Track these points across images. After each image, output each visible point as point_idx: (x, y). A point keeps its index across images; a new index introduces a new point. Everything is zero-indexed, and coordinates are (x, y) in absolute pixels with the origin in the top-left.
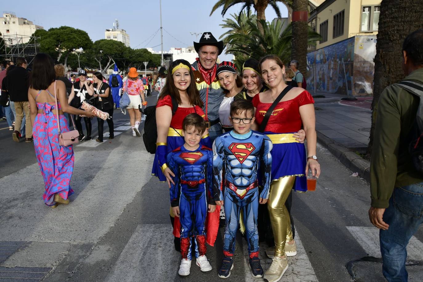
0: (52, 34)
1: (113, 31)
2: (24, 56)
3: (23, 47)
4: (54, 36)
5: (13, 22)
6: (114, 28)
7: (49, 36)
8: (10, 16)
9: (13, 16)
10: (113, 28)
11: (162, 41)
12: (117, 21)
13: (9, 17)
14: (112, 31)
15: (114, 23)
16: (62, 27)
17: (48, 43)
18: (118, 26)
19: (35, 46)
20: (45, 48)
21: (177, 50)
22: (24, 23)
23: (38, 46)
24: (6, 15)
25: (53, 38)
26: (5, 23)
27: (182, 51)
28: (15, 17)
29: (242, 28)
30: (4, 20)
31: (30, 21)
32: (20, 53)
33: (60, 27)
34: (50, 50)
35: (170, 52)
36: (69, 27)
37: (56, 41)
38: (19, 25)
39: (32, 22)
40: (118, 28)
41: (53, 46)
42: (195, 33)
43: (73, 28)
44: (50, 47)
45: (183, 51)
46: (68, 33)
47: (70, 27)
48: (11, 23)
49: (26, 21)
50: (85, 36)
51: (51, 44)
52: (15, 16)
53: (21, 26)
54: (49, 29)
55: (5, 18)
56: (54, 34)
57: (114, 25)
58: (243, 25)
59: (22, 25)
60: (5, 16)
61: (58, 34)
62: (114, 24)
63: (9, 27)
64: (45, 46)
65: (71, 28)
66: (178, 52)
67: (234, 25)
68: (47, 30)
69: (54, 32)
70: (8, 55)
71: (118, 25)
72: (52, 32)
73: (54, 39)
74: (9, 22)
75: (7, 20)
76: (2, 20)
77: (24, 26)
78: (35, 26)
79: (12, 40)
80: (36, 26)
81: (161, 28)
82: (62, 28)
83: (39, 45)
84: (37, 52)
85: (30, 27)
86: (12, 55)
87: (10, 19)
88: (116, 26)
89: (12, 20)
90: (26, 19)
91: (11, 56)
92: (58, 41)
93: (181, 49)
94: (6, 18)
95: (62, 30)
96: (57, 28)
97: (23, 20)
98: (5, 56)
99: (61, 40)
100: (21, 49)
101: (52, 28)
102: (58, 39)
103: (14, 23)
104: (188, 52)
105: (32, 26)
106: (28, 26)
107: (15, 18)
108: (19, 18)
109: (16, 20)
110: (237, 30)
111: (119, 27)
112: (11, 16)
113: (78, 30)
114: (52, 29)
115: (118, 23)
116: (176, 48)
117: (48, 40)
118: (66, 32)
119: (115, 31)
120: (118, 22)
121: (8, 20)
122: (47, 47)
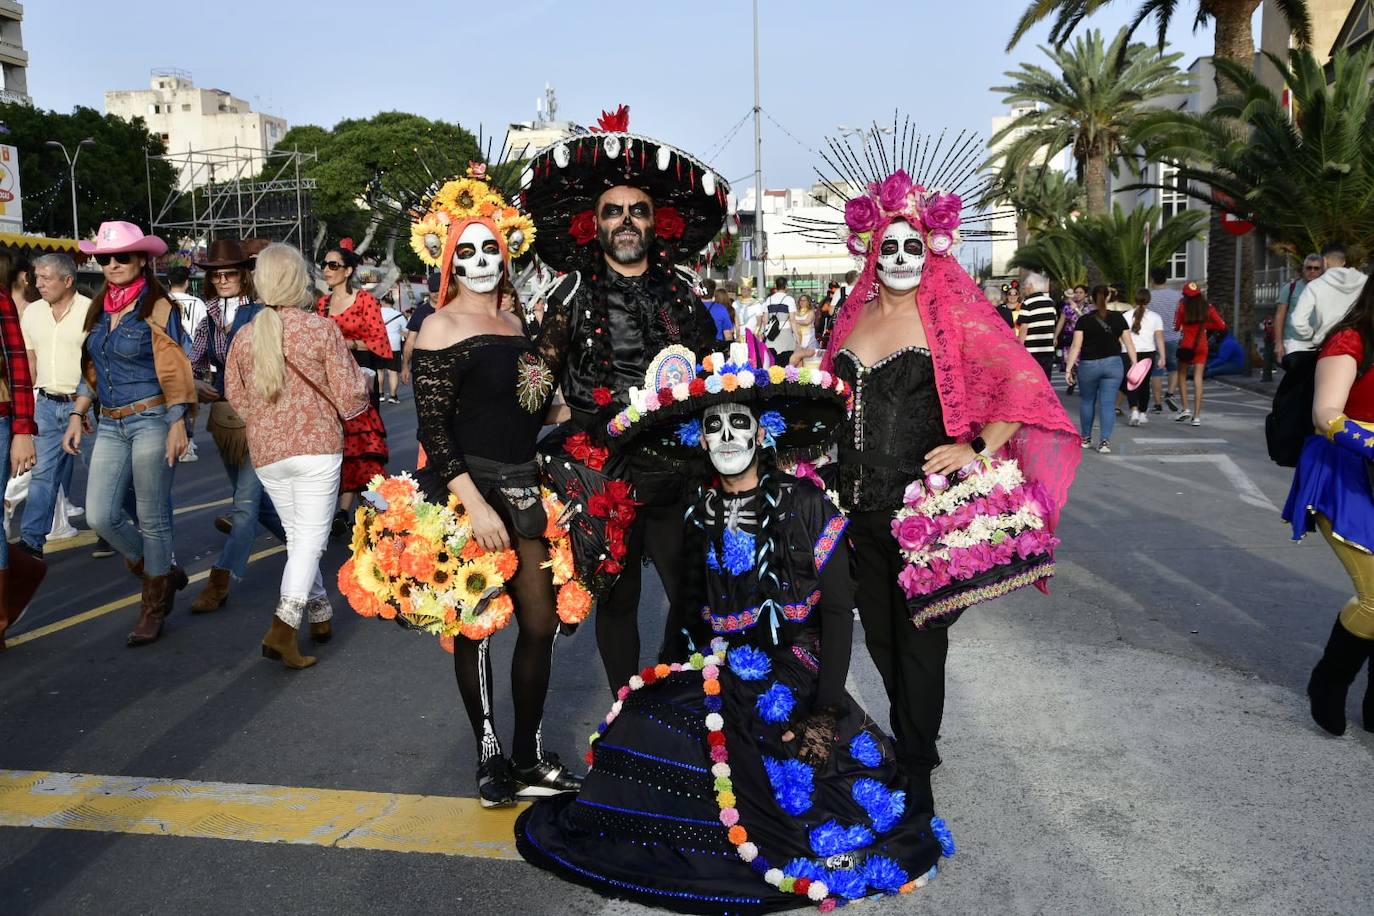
0: (352, 143)
1: (537, 129)
2: (255, 225)
3: (253, 191)
4: (359, 149)
5: (183, 106)
6: (540, 116)
7: (340, 152)
8: (174, 84)
9: (183, 84)
10: (537, 119)
11: (759, 161)
12: (552, 92)
13: (171, 87)
14: (533, 129)
15: (539, 101)
16: (383, 115)
17: (338, 177)
18: (553, 111)
19: (297, 187)
20: (325, 194)
21: (772, 197)
22: (222, 108)
23: (308, 187)
24: (161, 80)
25: (355, 154)
26: (157, 110)
27: (793, 200)
28: (192, 89)
29: (1088, 102)
30: (153, 99)
31: (239, 101)
32: (243, 214)
33: (376, 114)
34: (343, 202)
35: (746, 204)
36: (410, 117)
37: (363, 168)
38: (205, 114)
39: (247, 103)
40: (552, 120)
41: (354, 184)
42: (858, 130)
43: (421, 118)
44: (341, 189)
45: (795, 202)
46: (408, 136)
47: (413, 114)
48: (177, 108)
49: (228, 101)
50: (466, 145)
51: (345, 179)
52: (191, 83)
53: (211, 119)
54: (337, 123)
55: (157, 94)
56: (359, 141)
57: (539, 109)
58: (1093, 90)
59: (215, 114)
60: (156, 86)
61: (371, 142)
62: (541, 105)
63: (167, 125)
64: (327, 186)
65: (415, 116)
66: (778, 206)
67: (1051, 92)
68: (330, 129)
69: (359, 135)
70: (200, 221)
71: (554, 107)
72: (348, 134)
73: (357, 159)
74: (169, 108)
75: (162, 97)
76: (147, 99)
77: (221, 117)
78: (258, 116)
79: (216, 167)
80: (261, 116)
81: (756, 110)
82: (385, 119)
83: (311, 183)
84: (302, 208)
85: (243, 120)
86: (210, 221)
87: (175, 95)
88: (547, 108)
89: (182, 97)
90: (228, 94)
91: (208, 226)
92: (373, 166)
93: (790, 193)
94: (161, 93)
95: (386, 128)
96: (364, 120)
97: (217, 97)
98: (191, 225)
99: (384, 165)
100: (247, 201)
101: (346, 119)
102: (372, 159)
103: (186, 107)
104: (812, 205)
105: (248, 117)
106: (234, 116)
107: (191, 92)
108: (204, 91)
109: (195, 99)
110: (1067, 108)
111: (556, 115)
112: (178, 83)
113: (439, 124)
114: (346, 126)
115: (554, 99)
116: (770, 190)
117: (337, 163)
118: (400, 135)
119: (543, 127)
120: (556, 95)
121: (166, 101)
122: (331, 191)
